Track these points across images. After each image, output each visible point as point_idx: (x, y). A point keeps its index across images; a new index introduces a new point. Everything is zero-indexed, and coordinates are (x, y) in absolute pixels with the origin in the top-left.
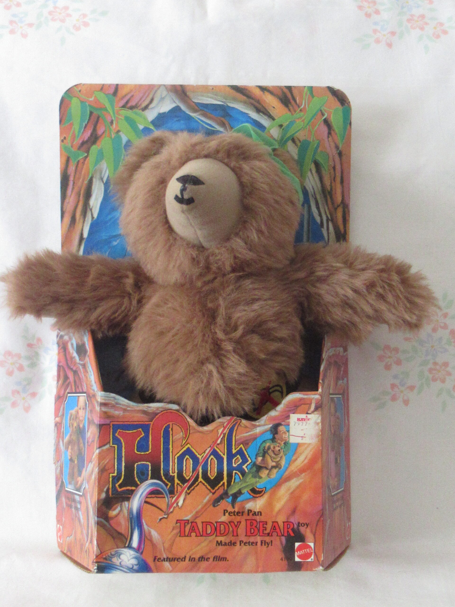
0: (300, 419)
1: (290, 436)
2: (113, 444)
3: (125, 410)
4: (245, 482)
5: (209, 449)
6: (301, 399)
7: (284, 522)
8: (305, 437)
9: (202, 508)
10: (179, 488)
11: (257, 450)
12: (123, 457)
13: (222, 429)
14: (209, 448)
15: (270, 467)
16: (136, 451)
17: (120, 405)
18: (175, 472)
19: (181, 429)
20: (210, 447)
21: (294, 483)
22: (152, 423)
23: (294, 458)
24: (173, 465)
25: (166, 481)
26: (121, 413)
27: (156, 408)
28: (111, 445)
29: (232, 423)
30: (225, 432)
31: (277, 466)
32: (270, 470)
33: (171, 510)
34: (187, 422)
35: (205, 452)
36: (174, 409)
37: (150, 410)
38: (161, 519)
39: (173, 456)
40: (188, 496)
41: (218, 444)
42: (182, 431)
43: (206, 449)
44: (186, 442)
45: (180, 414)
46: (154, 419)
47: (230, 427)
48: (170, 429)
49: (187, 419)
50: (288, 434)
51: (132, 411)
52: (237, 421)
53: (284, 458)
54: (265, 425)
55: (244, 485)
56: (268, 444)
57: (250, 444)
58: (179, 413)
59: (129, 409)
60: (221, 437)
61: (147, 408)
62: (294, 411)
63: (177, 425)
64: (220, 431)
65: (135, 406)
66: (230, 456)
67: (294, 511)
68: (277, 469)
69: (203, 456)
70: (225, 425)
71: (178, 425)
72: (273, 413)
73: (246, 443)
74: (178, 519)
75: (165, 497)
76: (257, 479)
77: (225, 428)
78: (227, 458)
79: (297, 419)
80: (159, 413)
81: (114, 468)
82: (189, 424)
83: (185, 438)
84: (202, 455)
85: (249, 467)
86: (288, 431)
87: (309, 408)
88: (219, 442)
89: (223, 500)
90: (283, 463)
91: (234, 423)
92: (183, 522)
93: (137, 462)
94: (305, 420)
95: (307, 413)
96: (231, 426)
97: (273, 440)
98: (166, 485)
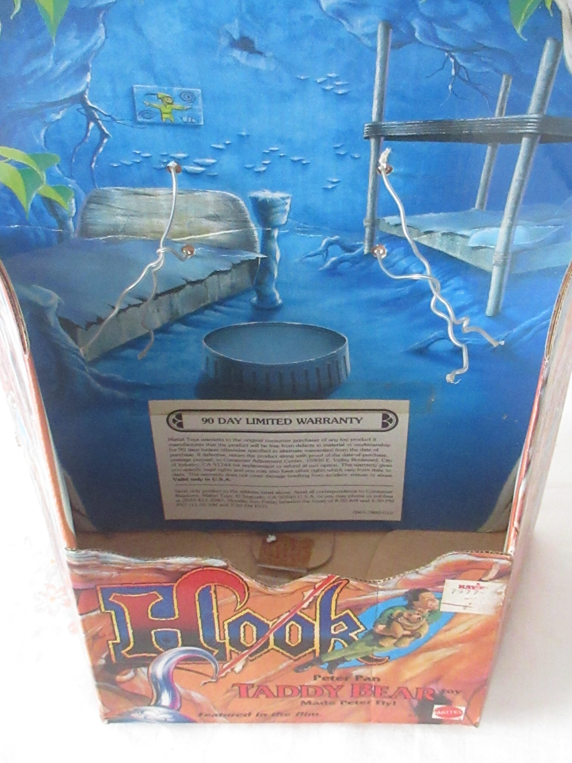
0: (465, 587)
1: (442, 605)
2: (106, 609)
3: (120, 570)
4: (353, 649)
5: (288, 614)
6: (471, 562)
7: (417, 689)
8: (470, 607)
9: (275, 674)
10: (234, 656)
11: (378, 616)
12: (127, 623)
13: (311, 591)
14: (287, 612)
15: (400, 635)
16: (150, 617)
17: (112, 564)
18: (225, 639)
19: (233, 592)
20: (289, 611)
21: (440, 654)
22: (176, 585)
23: (446, 627)
24: (222, 632)
25: (210, 648)
26: (115, 574)
27: (180, 565)
28: (103, 610)
29: (331, 584)
30: (317, 594)
31: (414, 634)
32: (399, 639)
33: (223, 674)
34: (244, 583)
35: (278, 618)
36: (216, 565)
37: (169, 568)
38: (205, 683)
39: (221, 622)
40: (250, 663)
41: (304, 609)
42: (235, 594)
43: (281, 614)
44: (242, 607)
45: (230, 573)
46: (180, 580)
47: (326, 590)
48: (212, 592)
49: (243, 580)
50: (438, 601)
51: (134, 570)
52: (340, 582)
53: (427, 627)
54: (394, 589)
55: (350, 653)
56: (398, 611)
57: (364, 609)
58: (227, 571)
59: (128, 568)
60: (310, 600)
61: (163, 566)
62: (454, 576)
63: (224, 586)
64: (307, 594)
65: (140, 563)
66: (326, 622)
67: (437, 679)
68: (412, 639)
69: (276, 622)
70: (317, 586)
71: (226, 586)
72: (412, 576)
73: (357, 608)
74: (234, 683)
75: (210, 663)
76: (375, 647)
77: (316, 590)
78: (320, 625)
79: (458, 586)
80: (188, 572)
81: (115, 634)
82: (247, 585)
83: (241, 603)
84: (274, 621)
85: (360, 635)
86: (440, 599)
87: (486, 574)
88: (305, 605)
89: (312, 666)
90: (425, 631)
91: (336, 584)
92: (245, 686)
93: (156, 629)
94: (473, 588)
95: (480, 580)
96: (329, 587)
97: (409, 607)
98: (212, 652)
